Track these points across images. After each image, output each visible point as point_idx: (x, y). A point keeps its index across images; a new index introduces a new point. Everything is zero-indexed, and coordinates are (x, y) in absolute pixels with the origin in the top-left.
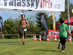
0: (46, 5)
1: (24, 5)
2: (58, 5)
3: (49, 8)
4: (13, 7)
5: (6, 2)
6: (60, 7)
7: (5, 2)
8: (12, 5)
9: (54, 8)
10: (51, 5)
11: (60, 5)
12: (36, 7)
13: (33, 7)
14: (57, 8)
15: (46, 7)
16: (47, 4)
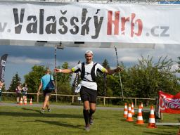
0: (123, 29)
1: (63, 30)
2: (162, 28)
3: (132, 36)
4: (35, 37)
5: (21, 24)
6: (166, 33)
7: (17, 25)
8: (35, 31)
9: (147, 35)
10: (140, 28)
11: (166, 28)
12: (94, 34)
13: (87, 33)
14: (157, 36)
15: (124, 33)
16: (128, 25)
